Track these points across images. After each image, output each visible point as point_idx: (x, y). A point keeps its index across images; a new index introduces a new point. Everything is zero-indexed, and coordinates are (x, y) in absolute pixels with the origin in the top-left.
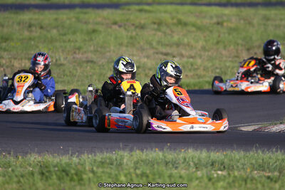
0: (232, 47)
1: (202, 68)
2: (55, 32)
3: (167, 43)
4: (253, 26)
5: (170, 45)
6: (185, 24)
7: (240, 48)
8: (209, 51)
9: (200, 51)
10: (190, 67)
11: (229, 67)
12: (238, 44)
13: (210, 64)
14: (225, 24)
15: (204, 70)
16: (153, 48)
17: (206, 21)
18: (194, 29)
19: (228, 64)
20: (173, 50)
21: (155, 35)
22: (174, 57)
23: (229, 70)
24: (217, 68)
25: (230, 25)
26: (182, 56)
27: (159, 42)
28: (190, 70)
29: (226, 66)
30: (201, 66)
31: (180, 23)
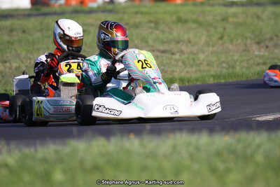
0: (240, 41)
1: (205, 63)
2: (39, 34)
3: (165, 40)
4: (262, 20)
5: (168, 42)
6: (186, 21)
7: (249, 41)
8: (213, 46)
9: (202, 46)
10: (191, 62)
11: (237, 61)
12: (246, 38)
13: (215, 59)
14: (231, 20)
15: (208, 65)
16: (149, 46)
17: (210, 18)
18: (195, 26)
19: (236, 58)
20: (172, 46)
21: (151, 33)
22: (173, 54)
23: (238, 64)
24: (223, 62)
25: (235, 20)
26: (182, 52)
27: (156, 40)
28: (192, 66)
29: (233, 60)
30: (204, 60)
31: (179, 20)
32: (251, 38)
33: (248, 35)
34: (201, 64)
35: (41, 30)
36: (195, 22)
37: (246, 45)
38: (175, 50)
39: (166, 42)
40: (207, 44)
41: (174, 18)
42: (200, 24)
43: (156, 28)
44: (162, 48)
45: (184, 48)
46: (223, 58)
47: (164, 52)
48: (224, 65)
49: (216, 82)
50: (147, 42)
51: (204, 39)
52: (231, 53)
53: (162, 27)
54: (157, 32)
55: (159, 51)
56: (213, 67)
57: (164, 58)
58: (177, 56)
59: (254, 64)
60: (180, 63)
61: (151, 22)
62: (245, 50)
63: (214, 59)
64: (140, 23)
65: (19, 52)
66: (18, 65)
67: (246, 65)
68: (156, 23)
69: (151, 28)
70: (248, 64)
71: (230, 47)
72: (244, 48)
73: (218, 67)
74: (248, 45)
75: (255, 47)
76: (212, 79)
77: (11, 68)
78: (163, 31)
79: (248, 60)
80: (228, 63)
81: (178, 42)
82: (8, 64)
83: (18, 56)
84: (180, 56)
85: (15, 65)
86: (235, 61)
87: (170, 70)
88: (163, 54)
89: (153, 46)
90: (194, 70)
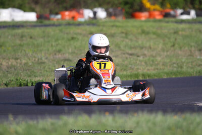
32: (194, 47)
33: (193, 44)
34: (158, 64)
35: (43, 37)
36: (154, 33)
37: (191, 51)
38: (140, 54)
39: (133, 48)
40: (163, 50)
41: (140, 31)
42: (158, 36)
43: (126, 38)
44: (130, 52)
45: (146, 52)
46: (174, 60)
47: (131, 55)
48: (175, 65)
49: (169, 77)
50: (119, 47)
51: (161, 46)
52: (180, 57)
53: (130, 37)
54: (127, 40)
55: (128, 54)
56: (167, 66)
57: (132, 59)
58: (141, 58)
59: (197, 65)
60: (143, 63)
61: (123, 33)
62: (190, 55)
63: (167, 60)
64: (115, 33)
65: (27, 52)
66: (26, 61)
67: (190, 65)
68: (126, 34)
69: (123, 37)
70: (192, 65)
71: (180, 52)
72: (190, 53)
73: (170, 67)
74: (192, 51)
75: (197, 53)
76: (166, 75)
77: (21, 64)
78: (131, 40)
79: (192, 62)
80: (178, 64)
81: (142, 48)
82: (19, 61)
83: (26, 55)
84: (143, 58)
85: (24, 61)
86: (183, 63)
87: (136, 67)
88: (131, 56)
89: (123, 50)
90: (153, 68)
